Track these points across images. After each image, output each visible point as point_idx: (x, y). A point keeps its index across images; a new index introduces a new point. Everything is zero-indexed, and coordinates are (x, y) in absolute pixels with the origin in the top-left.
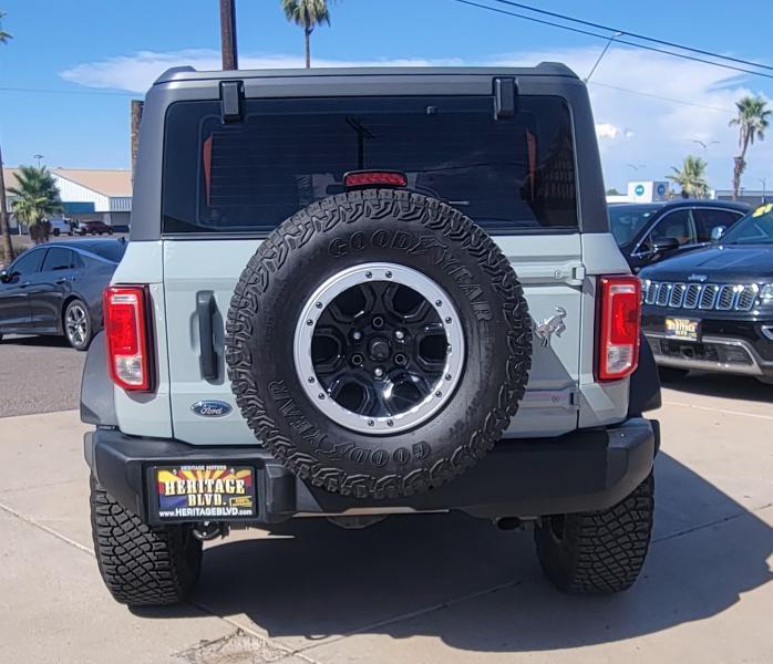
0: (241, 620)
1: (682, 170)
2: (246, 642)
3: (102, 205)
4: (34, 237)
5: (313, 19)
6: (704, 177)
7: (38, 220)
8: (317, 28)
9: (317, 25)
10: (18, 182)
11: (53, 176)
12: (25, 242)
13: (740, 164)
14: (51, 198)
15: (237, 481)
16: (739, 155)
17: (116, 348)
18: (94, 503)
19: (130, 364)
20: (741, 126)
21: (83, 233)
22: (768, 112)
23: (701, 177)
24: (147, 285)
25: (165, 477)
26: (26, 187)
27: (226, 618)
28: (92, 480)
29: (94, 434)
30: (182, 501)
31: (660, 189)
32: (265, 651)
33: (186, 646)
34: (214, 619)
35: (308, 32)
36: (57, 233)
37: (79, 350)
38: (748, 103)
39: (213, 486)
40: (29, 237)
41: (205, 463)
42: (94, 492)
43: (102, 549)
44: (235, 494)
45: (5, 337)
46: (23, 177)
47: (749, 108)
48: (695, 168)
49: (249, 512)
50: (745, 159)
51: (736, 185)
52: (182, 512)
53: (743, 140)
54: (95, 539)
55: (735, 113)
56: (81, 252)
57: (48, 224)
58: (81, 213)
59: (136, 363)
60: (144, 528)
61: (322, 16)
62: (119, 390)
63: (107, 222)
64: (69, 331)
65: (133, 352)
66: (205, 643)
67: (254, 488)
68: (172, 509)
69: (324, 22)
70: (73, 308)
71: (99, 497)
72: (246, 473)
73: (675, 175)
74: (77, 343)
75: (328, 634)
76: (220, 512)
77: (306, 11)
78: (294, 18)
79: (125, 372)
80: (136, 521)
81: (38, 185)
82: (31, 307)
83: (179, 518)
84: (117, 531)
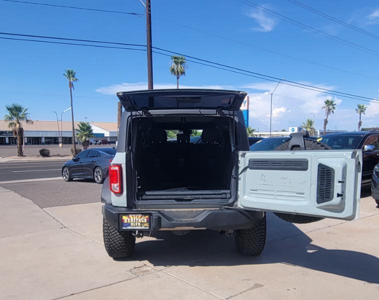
0: (146, 262)
1: (306, 124)
2: (147, 268)
3: (107, 134)
4: (84, 145)
5: (180, 74)
6: (314, 126)
7: (85, 140)
8: (181, 77)
9: (181, 76)
10: (79, 127)
11: (91, 125)
12: (81, 147)
13: (326, 122)
14: (90, 132)
15: (145, 219)
16: (326, 118)
17: (112, 182)
18: (104, 226)
19: (116, 186)
20: (325, 109)
21: (100, 144)
22: (335, 104)
24: (121, 164)
25: (125, 218)
26: (81, 129)
27: (142, 262)
28: (104, 220)
29: (105, 206)
30: (129, 225)
31: (300, 129)
32: (153, 270)
33: (130, 269)
34: (138, 262)
35: (178, 78)
36: (91, 144)
37: (98, 183)
38: (328, 101)
39: (138, 221)
40: (82, 145)
41: (136, 214)
42: (104, 223)
43: (106, 240)
44: (144, 223)
45: (74, 179)
46: (81, 126)
47: (329, 103)
48: (310, 123)
49: (148, 228)
50: (328, 120)
51: (325, 128)
52: (129, 228)
53: (327, 114)
54: (104, 237)
55: (324, 105)
56: (100, 151)
57: (88, 141)
58: (100, 137)
59: (117, 186)
60: (118, 233)
61: (183, 73)
62: (112, 193)
63: (109, 140)
64: (95, 177)
65: (117, 183)
66: (135, 268)
67: (149, 221)
68: (126, 227)
69: (184, 75)
70: (97, 170)
71: (106, 225)
72: (147, 217)
73: (304, 125)
74: (98, 181)
75: (171, 265)
76: (140, 228)
77: (178, 72)
78: (173, 74)
79: (114, 188)
80: (116, 231)
81: (86, 128)
82: (83, 169)
83: (128, 229)
84: (110, 234)
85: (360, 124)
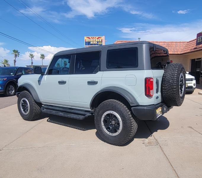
1: (4, 62)
13: (15, 61)
20: (14, 54)
22: (19, 52)
23: (8, 63)
38: (15, 50)
48: (6, 61)
50: (16, 60)
51: (15, 65)
53: (15, 57)
55: (13, 52)
73: (2, 62)
85: (32, 63)
